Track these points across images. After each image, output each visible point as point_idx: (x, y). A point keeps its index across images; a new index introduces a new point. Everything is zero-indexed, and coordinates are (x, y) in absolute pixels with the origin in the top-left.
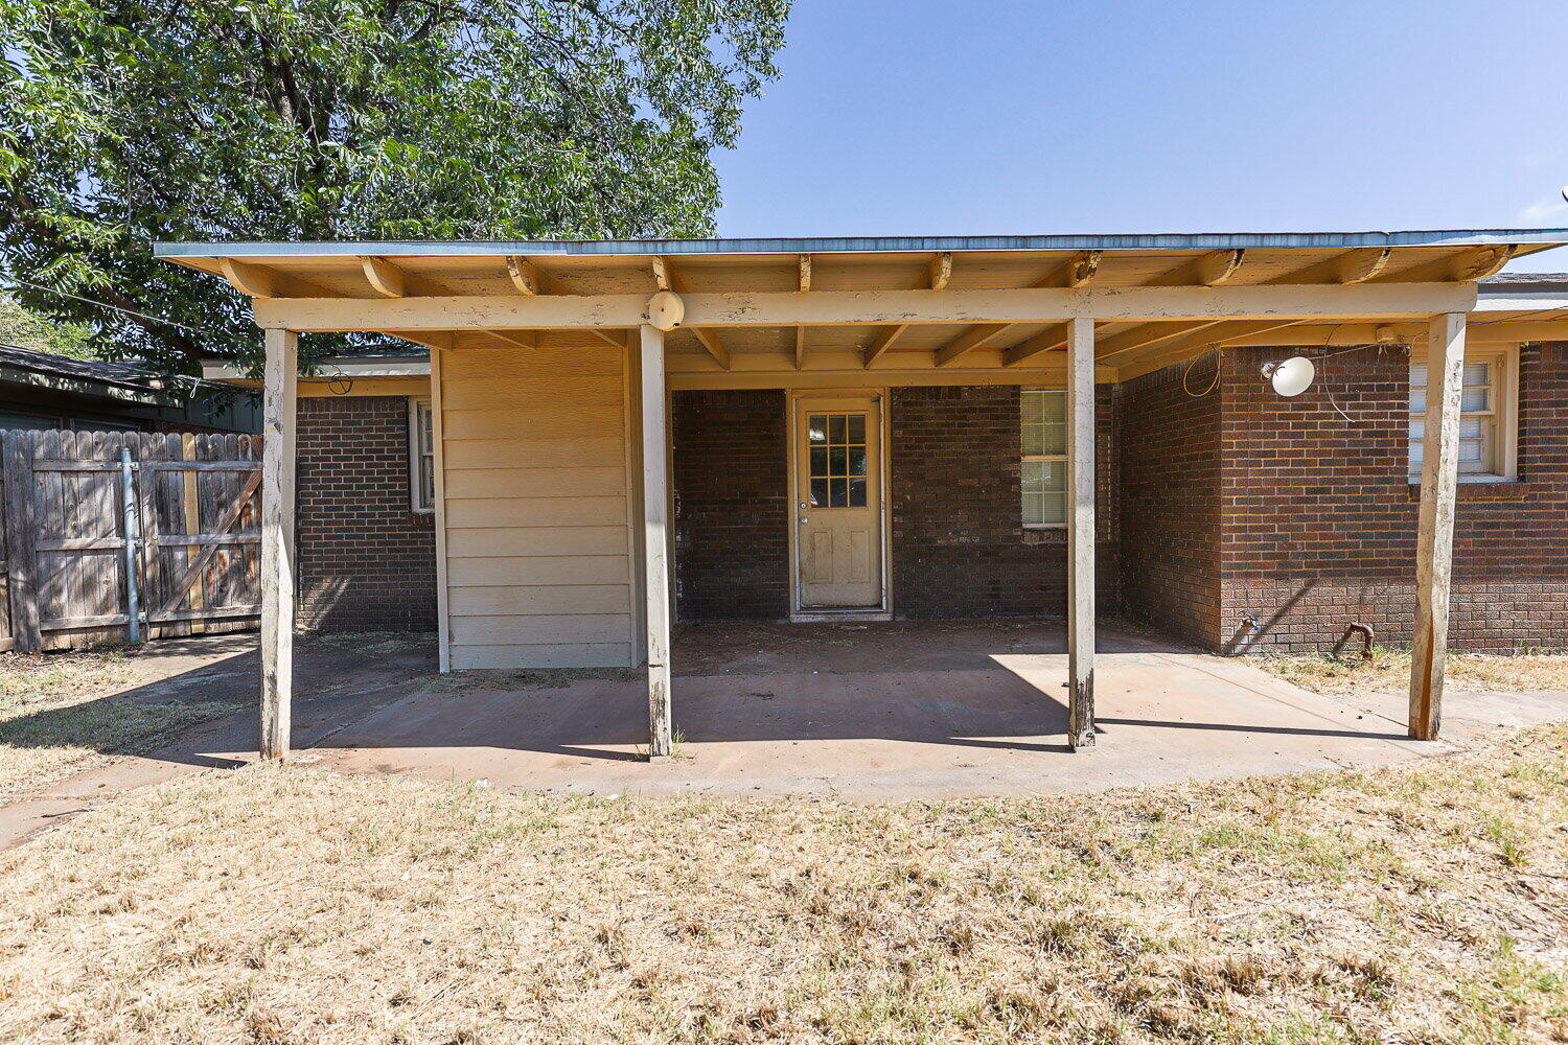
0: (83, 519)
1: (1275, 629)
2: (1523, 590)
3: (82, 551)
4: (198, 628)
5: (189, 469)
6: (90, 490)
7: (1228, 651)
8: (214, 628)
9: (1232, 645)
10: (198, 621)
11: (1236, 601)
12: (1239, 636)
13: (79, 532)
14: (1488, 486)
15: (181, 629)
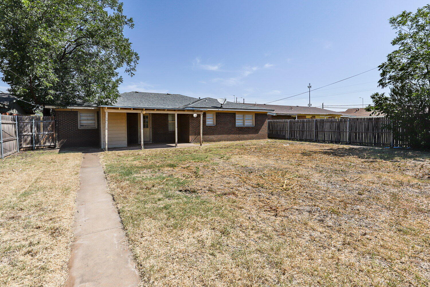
0: (25, 130)
1: (195, 140)
2: (216, 136)
3: (26, 135)
4: (42, 147)
5: (41, 122)
6: (27, 125)
7: (190, 143)
8: (44, 147)
9: (191, 142)
10: (42, 146)
11: (191, 138)
12: (191, 141)
13: (25, 132)
14: (213, 126)
15: (40, 148)
